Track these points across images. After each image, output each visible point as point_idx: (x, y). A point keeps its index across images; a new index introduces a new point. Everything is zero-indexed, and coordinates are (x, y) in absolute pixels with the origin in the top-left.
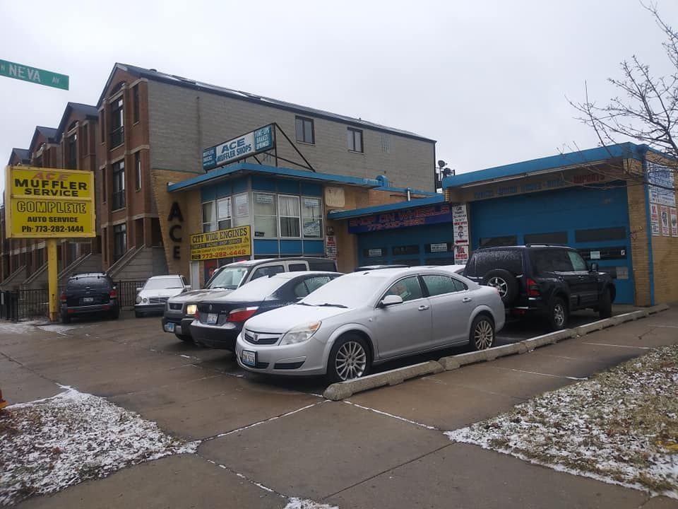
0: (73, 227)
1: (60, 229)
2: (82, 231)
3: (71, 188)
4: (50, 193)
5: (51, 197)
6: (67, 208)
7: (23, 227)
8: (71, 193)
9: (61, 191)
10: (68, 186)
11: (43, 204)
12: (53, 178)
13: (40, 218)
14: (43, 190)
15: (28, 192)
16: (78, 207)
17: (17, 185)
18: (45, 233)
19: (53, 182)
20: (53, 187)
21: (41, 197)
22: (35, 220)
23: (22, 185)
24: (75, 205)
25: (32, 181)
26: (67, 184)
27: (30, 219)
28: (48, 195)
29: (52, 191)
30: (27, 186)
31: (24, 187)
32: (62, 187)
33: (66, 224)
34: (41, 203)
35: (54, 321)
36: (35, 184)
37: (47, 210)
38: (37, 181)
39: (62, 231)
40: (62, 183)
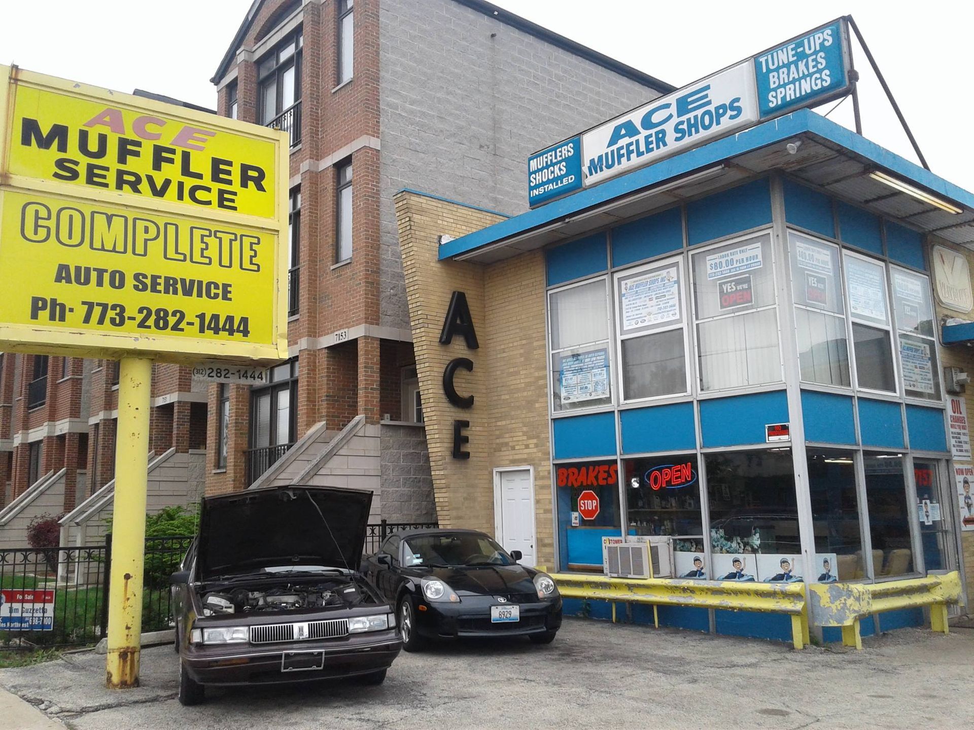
0: (215, 317)
1: (172, 320)
2: (246, 333)
3: (215, 178)
4: (144, 186)
5: (145, 199)
6: (198, 246)
7: (35, 300)
8: (214, 197)
9: (181, 185)
10: (207, 172)
11: (118, 223)
12: (158, 136)
13: (101, 272)
14: (120, 173)
15: (65, 170)
16: (236, 245)
17: (26, 141)
18: (117, 331)
19: (158, 150)
20: (157, 167)
21: (111, 194)
22: (82, 276)
23: (44, 143)
24: (226, 239)
25: (84, 136)
26: (201, 164)
27: (63, 274)
28: (137, 191)
29: (150, 179)
30: (63, 147)
31: (53, 154)
32: (186, 171)
33: (193, 306)
34: (109, 219)
35: (123, 684)
36: (93, 146)
37: (128, 247)
38: (103, 139)
39: (175, 328)
40: (186, 157)
